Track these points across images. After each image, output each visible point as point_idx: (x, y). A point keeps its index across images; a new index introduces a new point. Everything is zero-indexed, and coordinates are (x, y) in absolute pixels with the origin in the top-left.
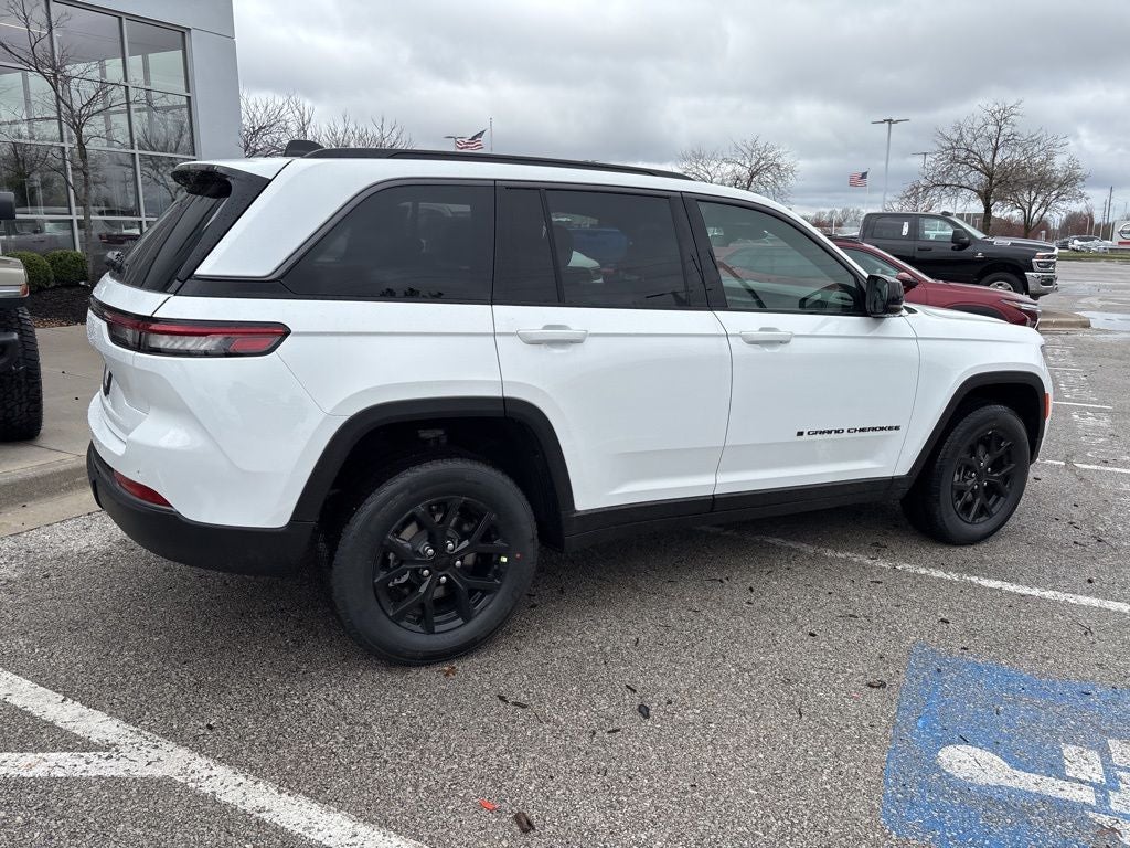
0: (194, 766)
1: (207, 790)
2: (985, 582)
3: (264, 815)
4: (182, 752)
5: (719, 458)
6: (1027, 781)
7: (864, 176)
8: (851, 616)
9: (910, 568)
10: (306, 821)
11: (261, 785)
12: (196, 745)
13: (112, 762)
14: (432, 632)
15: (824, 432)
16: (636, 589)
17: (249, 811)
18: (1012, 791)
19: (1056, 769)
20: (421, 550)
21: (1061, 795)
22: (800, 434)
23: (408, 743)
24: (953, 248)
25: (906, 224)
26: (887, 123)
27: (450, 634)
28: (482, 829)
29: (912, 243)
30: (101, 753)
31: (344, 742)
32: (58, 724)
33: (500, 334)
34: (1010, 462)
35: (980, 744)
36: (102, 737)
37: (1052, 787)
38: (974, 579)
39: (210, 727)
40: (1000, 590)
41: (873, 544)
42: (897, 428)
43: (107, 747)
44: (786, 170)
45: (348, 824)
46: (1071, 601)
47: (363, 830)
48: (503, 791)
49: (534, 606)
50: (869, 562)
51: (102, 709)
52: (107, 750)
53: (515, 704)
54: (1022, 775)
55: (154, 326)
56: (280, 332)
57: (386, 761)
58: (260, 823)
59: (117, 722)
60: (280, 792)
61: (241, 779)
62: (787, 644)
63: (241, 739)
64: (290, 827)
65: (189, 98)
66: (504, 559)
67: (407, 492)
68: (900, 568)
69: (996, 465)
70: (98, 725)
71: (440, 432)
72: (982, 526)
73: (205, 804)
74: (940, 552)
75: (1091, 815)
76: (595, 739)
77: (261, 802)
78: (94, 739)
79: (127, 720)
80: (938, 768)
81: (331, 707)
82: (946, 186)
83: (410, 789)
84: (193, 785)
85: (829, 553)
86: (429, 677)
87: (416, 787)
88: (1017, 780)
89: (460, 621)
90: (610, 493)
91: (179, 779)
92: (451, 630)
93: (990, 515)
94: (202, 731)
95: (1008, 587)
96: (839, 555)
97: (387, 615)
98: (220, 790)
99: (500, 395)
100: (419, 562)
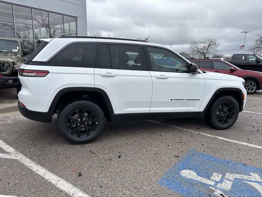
0: (23, 158)
1: (23, 162)
2: (220, 138)
3: (31, 168)
4: (22, 155)
5: (151, 104)
6: (199, 179)
7: (243, 46)
8: (180, 142)
9: (203, 134)
10: (38, 169)
11: (33, 162)
12: (25, 155)
13: (9, 156)
14: (79, 137)
15: (178, 100)
16: (134, 133)
17: (28, 167)
18: (194, 180)
19: (208, 177)
20: (78, 120)
21: (206, 182)
22: (172, 100)
23: (66, 158)
24: (256, 63)
25: (244, 57)
26: (245, 33)
27: (84, 138)
28: (71, 175)
29: (245, 61)
30: (7, 154)
31: (54, 157)
32: (3, 149)
33: (95, 74)
34: (233, 110)
35: (193, 170)
36: (9, 151)
37: (205, 181)
38: (217, 137)
39: (30, 152)
40: (223, 140)
41: (197, 128)
42: (199, 100)
43: (9, 153)
44: (217, 44)
45: (45, 171)
46: (240, 143)
47: (47, 172)
48: (80, 168)
49: (109, 135)
50: (193, 132)
51: (12, 147)
52: (9, 154)
53: (92, 153)
54: (199, 177)
55: (24, 71)
56: (47, 72)
57: (60, 161)
58: (29, 169)
59: (14, 149)
60: (36, 164)
61: (30, 161)
62: (161, 147)
63: (34, 154)
64: (34, 170)
65: (77, 31)
66: (97, 123)
67: (73, 107)
68: (200, 133)
69: (229, 110)
70: (10, 149)
71: (87, 96)
72: (225, 125)
73: (21, 164)
74: (213, 131)
75: (210, 187)
76: (105, 161)
77: (31, 165)
78: (8, 152)
79: (15, 149)
80: (179, 174)
81: (55, 150)
82: (260, 48)
83: (61, 166)
84: (20, 161)
85: (185, 129)
86: (78, 147)
87: (63, 166)
88: (197, 178)
89: (87, 136)
90: (123, 110)
91: (19, 160)
92: (84, 137)
93: (228, 123)
94: (28, 152)
95: (226, 139)
96: (187, 130)
97: (69, 133)
98: (25, 162)
99: (94, 87)
100: (77, 122)
